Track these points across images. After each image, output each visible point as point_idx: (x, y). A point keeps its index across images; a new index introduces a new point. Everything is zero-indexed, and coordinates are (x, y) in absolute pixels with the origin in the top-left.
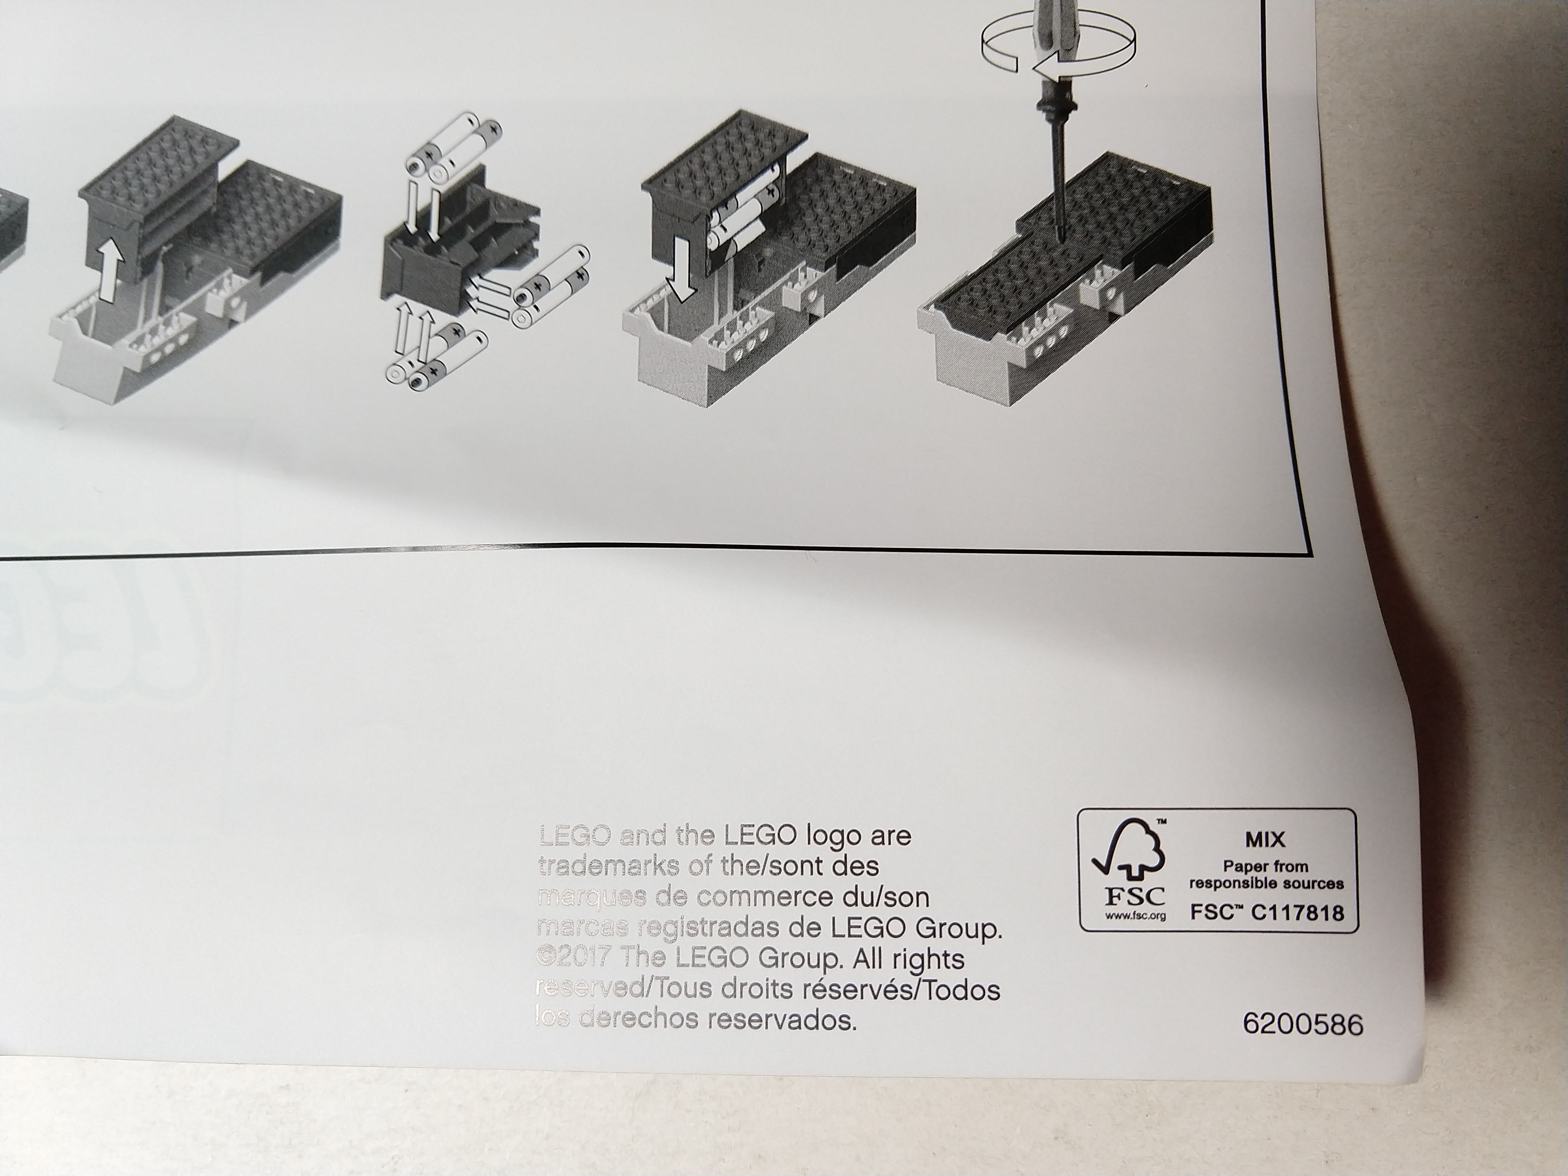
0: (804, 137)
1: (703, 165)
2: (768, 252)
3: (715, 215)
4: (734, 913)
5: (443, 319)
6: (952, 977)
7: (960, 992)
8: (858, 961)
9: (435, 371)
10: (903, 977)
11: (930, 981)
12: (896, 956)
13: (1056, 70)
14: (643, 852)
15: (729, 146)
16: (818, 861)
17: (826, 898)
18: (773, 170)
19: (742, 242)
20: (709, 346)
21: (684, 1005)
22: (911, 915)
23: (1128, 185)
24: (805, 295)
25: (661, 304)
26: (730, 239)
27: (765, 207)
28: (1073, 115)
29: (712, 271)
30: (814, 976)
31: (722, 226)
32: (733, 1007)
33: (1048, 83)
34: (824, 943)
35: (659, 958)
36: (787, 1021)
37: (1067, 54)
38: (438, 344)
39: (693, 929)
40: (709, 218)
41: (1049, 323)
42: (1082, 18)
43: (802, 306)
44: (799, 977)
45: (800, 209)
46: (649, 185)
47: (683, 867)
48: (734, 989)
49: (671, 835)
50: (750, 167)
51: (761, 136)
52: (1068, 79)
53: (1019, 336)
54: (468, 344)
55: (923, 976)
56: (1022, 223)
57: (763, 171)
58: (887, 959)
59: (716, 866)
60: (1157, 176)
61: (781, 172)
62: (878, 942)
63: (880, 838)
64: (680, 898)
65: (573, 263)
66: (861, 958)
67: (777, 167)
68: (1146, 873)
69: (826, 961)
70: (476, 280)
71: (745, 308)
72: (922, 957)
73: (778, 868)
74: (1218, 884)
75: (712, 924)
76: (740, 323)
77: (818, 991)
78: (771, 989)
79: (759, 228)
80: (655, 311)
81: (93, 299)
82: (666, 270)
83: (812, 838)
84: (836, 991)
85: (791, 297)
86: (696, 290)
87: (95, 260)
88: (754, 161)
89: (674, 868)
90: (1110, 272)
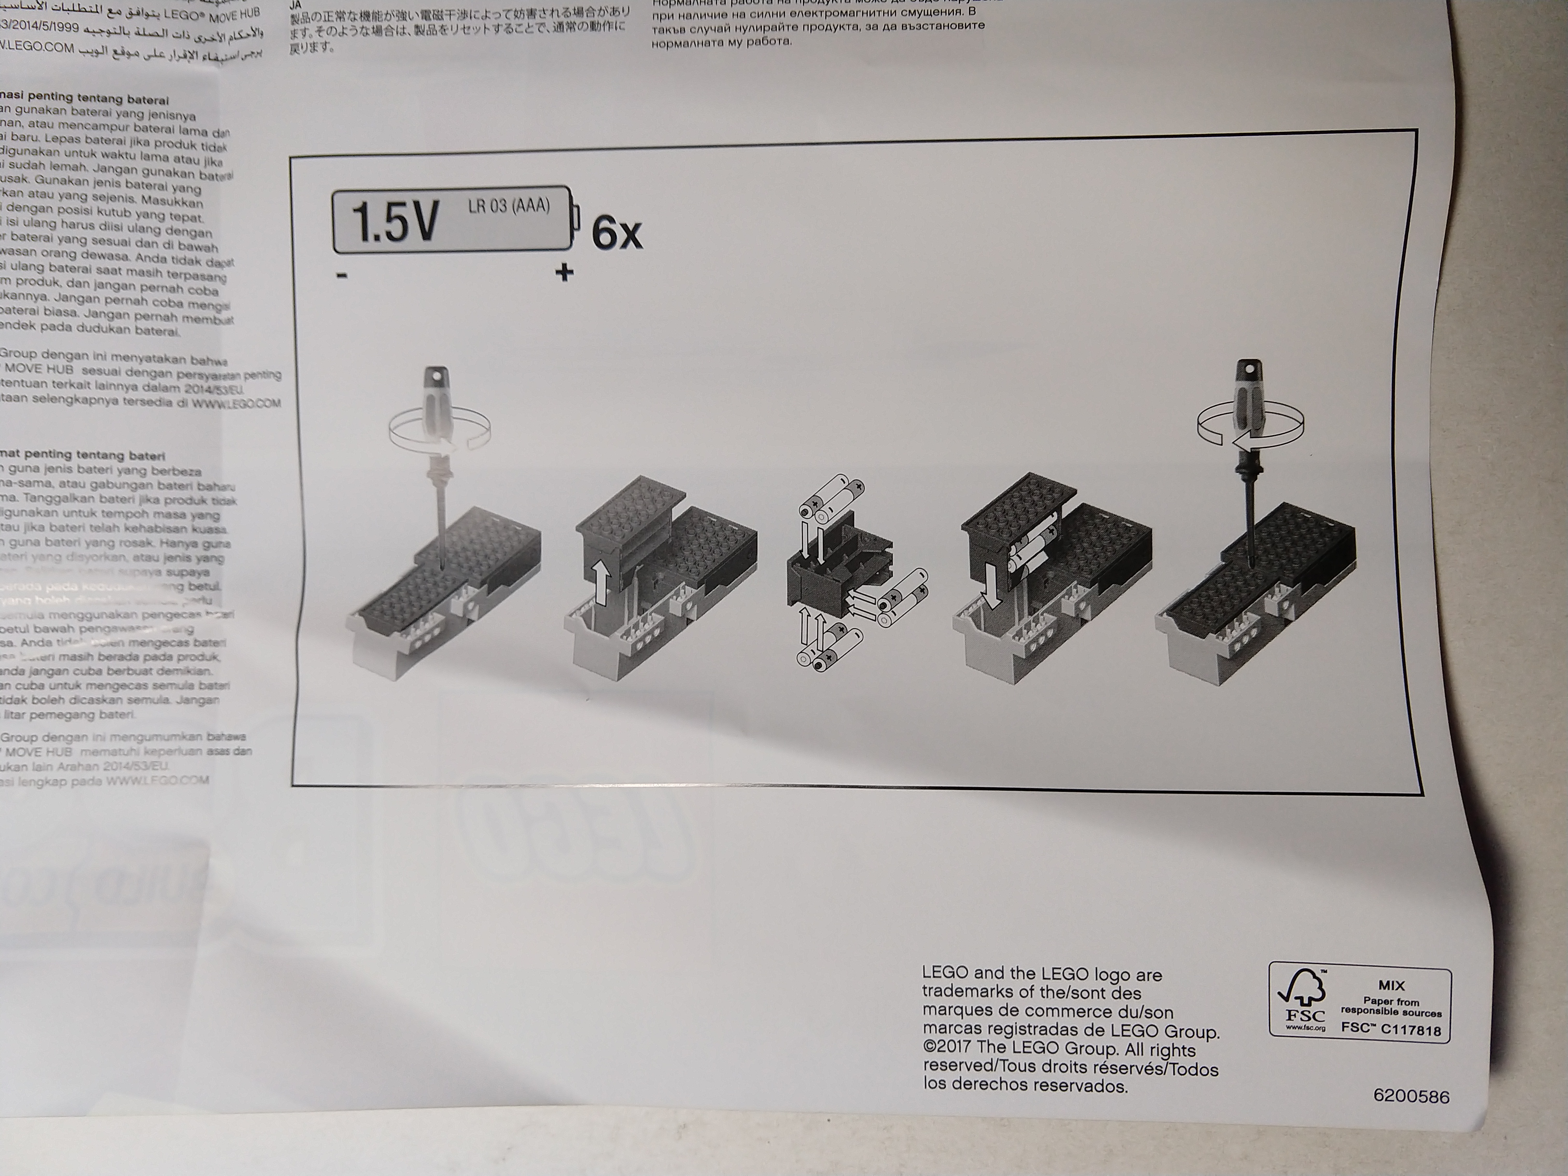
0: (1074, 492)
1: (1004, 512)
2: (1051, 574)
3: (1013, 547)
4: (1049, 1021)
5: (832, 620)
6: (1188, 1062)
7: (1193, 1071)
8: (1128, 1051)
9: (830, 657)
10: (1157, 1061)
11: (1174, 1064)
12: (1152, 1048)
13: (1249, 443)
14: (989, 983)
15: (1022, 499)
16: (1103, 990)
17: (1107, 1013)
18: (1053, 516)
19: (1032, 567)
20: (1013, 640)
21: (1019, 1076)
22: (1162, 1023)
23: (1298, 526)
24: (1077, 604)
25: (978, 610)
26: (1025, 564)
27: (1048, 542)
28: (1260, 476)
29: (1012, 588)
30: (1101, 1060)
31: (1018, 556)
32: (1050, 1078)
33: (1243, 453)
34: (1107, 1039)
35: (1002, 1048)
36: (1084, 1086)
37: (1256, 433)
38: (830, 638)
39: (1023, 1030)
40: (1010, 550)
41: (1244, 626)
42: (1267, 407)
43: (1076, 612)
44: (1090, 1061)
45: (1072, 543)
46: (967, 526)
47: (1016, 993)
48: (1050, 1066)
49: (1008, 973)
50: (1037, 513)
51: (1044, 491)
52: (1257, 450)
53: (1224, 636)
54: (849, 639)
55: (1169, 1061)
56: (1224, 554)
57: (1045, 518)
58: (1147, 1050)
59: (1037, 992)
60: (1319, 520)
61: (1058, 517)
62: (1141, 1039)
63: (1142, 977)
64: (1015, 1011)
65: (916, 582)
66: (1130, 1049)
67: (1055, 514)
68: (1313, 1002)
69: (1108, 1051)
70: (851, 592)
71: (1036, 614)
72: (1169, 1049)
73: (1076, 994)
74: (1360, 1011)
75: (1035, 1027)
76: (1033, 624)
77: (1103, 1068)
78: (1073, 1067)
79: (1043, 557)
80: (975, 616)
81: (592, 603)
82: (981, 587)
83: (1098, 976)
84: (1114, 1069)
85: (1068, 606)
86: (1002, 601)
87: (591, 576)
88: (1039, 509)
89: (1010, 993)
90: (1286, 590)
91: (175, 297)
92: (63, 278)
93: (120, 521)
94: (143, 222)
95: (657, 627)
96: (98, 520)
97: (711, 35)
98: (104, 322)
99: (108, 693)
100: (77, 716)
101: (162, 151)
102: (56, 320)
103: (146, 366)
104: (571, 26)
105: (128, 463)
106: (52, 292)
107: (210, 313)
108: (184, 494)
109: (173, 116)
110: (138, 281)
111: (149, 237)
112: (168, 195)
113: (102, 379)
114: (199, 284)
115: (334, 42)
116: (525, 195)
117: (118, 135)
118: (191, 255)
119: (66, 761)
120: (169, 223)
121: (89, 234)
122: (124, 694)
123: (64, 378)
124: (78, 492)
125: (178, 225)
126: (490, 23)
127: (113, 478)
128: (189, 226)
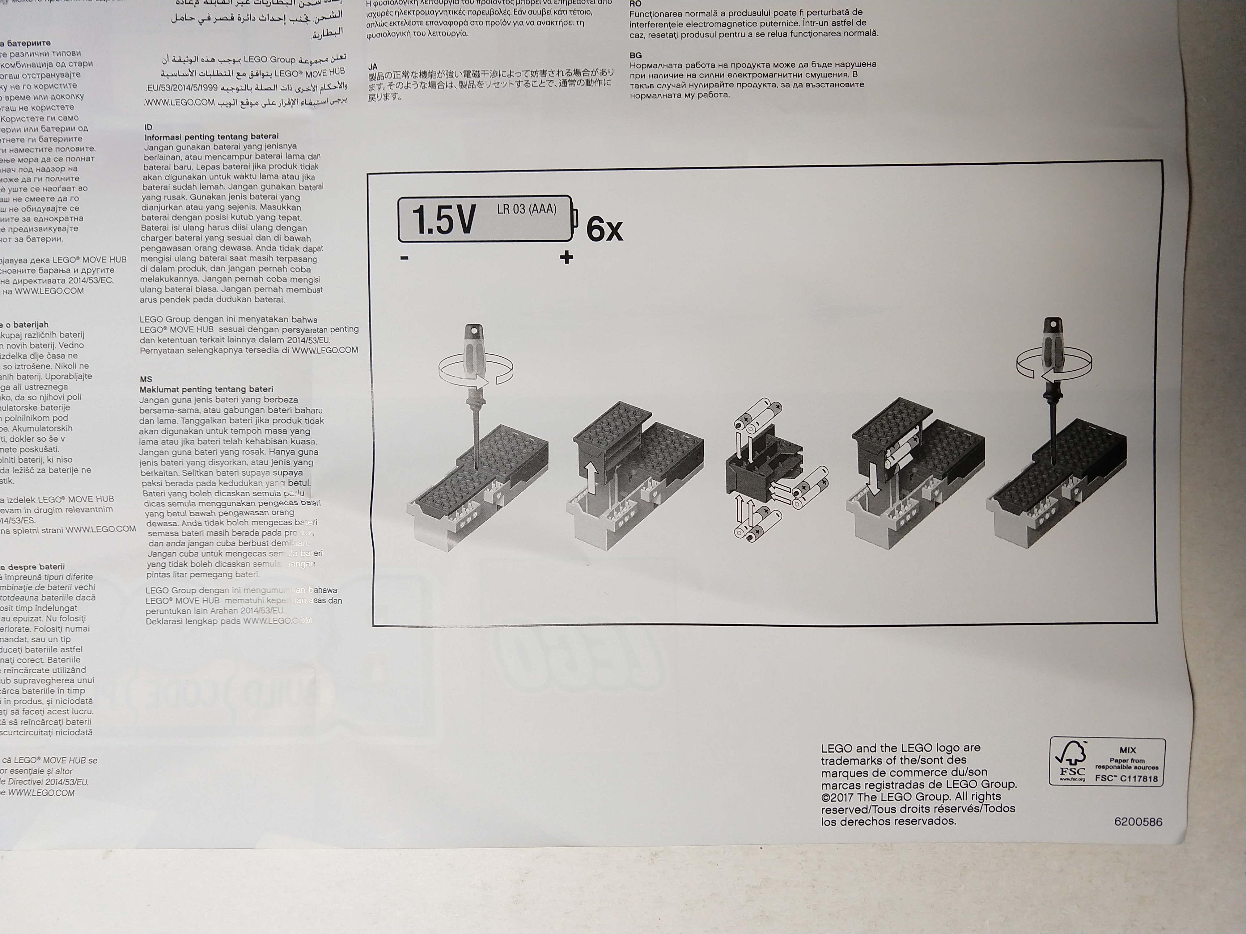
0: (931, 412)
1: (882, 425)
2: (915, 470)
3: (889, 451)
4: (906, 779)
5: (759, 504)
6: (996, 803)
7: (999, 809)
8: (957, 797)
9: (758, 531)
10: (976, 803)
11: (987, 805)
12: (973, 795)
13: (1053, 377)
14: (866, 755)
15: (894, 416)
16: (941, 758)
17: (944, 773)
18: (916, 429)
19: (902, 465)
20: (888, 518)
21: (885, 816)
22: (980, 779)
24: (933, 492)
25: (864, 496)
26: (897, 463)
27: (913, 448)
28: (1060, 400)
29: (888, 480)
30: (939, 804)
31: (892, 457)
32: (905, 817)
33: (1049, 384)
34: (943, 790)
35: (874, 798)
36: (927, 821)
37: (1058, 370)
38: (758, 517)
39: (888, 786)
40: (886, 453)
41: (1047, 507)
42: (1066, 351)
43: (932, 498)
44: (932, 804)
45: (929, 448)
46: (855, 436)
47: (884, 761)
48: (905, 809)
49: (879, 748)
50: (905, 427)
51: (910, 411)
52: (1058, 382)
53: (1033, 513)
54: (772, 518)
55: (984, 803)
56: (1035, 456)
57: (911, 429)
58: (969, 796)
59: (898, 761)
60: (1101, 431)
61: (920, 429)
62: (966, 789)
63: (968, 748)
64: (883, 774)
65: (821, 476)
66: (958, 796)
67: (918, 427)
68: (1077, 762)
69: (943, 798)
70: (774, 484)
71: (905, 499)
72: (984, 795)
73: (924, 761)
74: (1107, 767)
75: (896, 784)
76: (903, 506)
77: (940, 809)
78: (921, 809)
79: (910, 458)
80: (861, 501)
81: (585, 493)
82: (866, 479)
83: (939, 749)
84: (948, 809)
85: (927, 493)
86: (881, 490)
87: (584, 473)
88: (907, 424)
89: (880, 761)
90: (1076, 480)
91: (282, 275)
92: (208, 265)
93: (242, 436)
94: (261, 223)
95: (632, 510)
96: (228, 436)
97: (673, 90)
98: (234, 295)
99: (240, 559)
100: (221, 575)
101: (274, 172)
102: (203, 295)
103: (262, 325)
104: (572, 83)
105: (248, 394)
106: (201, 275)
107: (305, 285)
108: (286, 416)
109: (281, 146)
110: (257, 264)
111: (264, 233)
112: (278, 203)
113: (232, 335)
114: (298, 264)
115: (401, 92)
116: (539, 201)
117: (244, 162)
118: (292, 244)
119: (216, 606)
120: (278, 222)
121: (226, 234)
122: (250, 559)
123: (207, 335)
124: (216, 416)
125: (284, 223)
126: (514, 80)
127: (238, 405)
128: (292, 223)
